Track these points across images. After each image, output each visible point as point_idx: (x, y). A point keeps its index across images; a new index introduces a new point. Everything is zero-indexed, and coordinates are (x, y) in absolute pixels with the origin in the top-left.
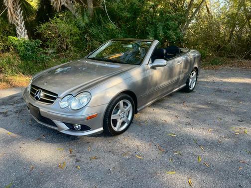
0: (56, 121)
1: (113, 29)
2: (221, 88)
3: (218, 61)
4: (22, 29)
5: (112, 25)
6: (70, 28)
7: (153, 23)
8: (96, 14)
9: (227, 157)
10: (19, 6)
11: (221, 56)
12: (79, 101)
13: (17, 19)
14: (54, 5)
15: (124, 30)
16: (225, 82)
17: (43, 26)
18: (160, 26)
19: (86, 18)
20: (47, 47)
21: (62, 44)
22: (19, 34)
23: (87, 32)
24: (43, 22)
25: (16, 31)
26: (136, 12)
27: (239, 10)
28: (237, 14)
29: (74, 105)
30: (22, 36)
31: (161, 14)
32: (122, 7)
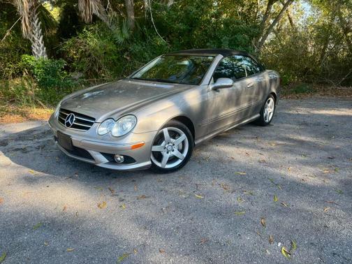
0: (93, 152)
1: (161, 45)
2: (308, 120)
3: (304, 88)
4: (39, 46)
5: (160, 41)
6: (105, 44)
8: (138, 26)
9: (311, 197)
10: (36, 16)
11: (309, 82)
12: (122, 126)
13: (33, 33)
14: (83, 14)
15: (177, 47)
16: (314, 114)
17: (69, 42)
19: (125, 31)
20: (73, 70)
21: (93, 65)
22: (36, 53)
23: (126, 50)
24: (68, 37)
25: (31, 49)
26: (192, 22)
27: (333, 19)
28: (330, 26)
29: (116, 131)
30: (40, 56)
31: (226, 25)
32: (173, 16)
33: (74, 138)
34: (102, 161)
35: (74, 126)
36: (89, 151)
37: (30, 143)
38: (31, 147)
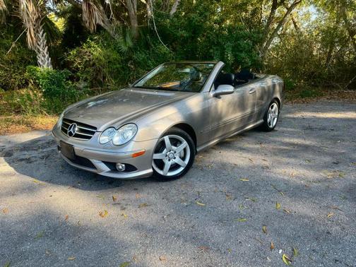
0: (95, 161)
1: (165, 53)
2: (313, 125)
3: (310, 92)
4: (44, 56)
5: (164, 48)
6: (109, 54)
7: (219, 44)
8: (142, 35)
9: (314, 203)
10: (41, 27)
12: (122, 134)
13: (38, 45)
14: (87, 25)
15: (180, 54)
16: (319, 118)
17: (73, 52)
18: (228, 46)
19: (129, 40)
20: (78, 80)
21: (97, 75)
22: (41, 63)
23: (130, 58)
24: (72, 47)
25: (37, 60)
26: (195, 29)
27: (338, 22)
28: (335, 29)
29: (117, 139)
30: (45, 66)
31: (230, 31)
32: (176, 24)
33: (77, 147)
34: (104, 170)
35: (77, 136)
36: (91, 160)
37: (34, 153)
38: (35, 157)
